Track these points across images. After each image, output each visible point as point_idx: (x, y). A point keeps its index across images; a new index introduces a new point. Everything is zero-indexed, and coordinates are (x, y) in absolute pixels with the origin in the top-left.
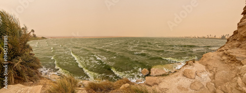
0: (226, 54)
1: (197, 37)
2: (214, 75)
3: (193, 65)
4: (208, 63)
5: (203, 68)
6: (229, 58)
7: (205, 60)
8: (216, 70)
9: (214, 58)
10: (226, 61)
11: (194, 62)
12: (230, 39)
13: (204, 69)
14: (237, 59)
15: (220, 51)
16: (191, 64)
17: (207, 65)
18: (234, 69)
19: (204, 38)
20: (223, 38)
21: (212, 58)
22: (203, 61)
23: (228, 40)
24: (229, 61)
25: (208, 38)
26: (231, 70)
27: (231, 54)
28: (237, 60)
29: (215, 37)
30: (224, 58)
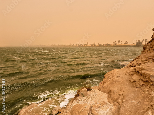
0: (138, 72)
1: (97, 45)
2: (119, 109)
3: (87, 95)
4: (112, 88)
5: (104, 97)
6: (142, 78)
7: (107, 83)
8: (123, 99)
9: (120, 79)
10: (137, 83)
11: (89, 90)
12: (147, 47)
13: (106, 100)
14: (152, 79)
15: (131, 66)
16: (85, 93)
17: (109, 92)
18: (147, 97)
19: (109, 45)
20: (139, 44)
21: (117, 79)
22: (105, 85)
23: (144, 48)
24: (142, 83)
25: (115, 46)
26: (144, 98)
27: (143, 72)
28: (151, 81)
29: (126, 43)
30: (136, 77)
